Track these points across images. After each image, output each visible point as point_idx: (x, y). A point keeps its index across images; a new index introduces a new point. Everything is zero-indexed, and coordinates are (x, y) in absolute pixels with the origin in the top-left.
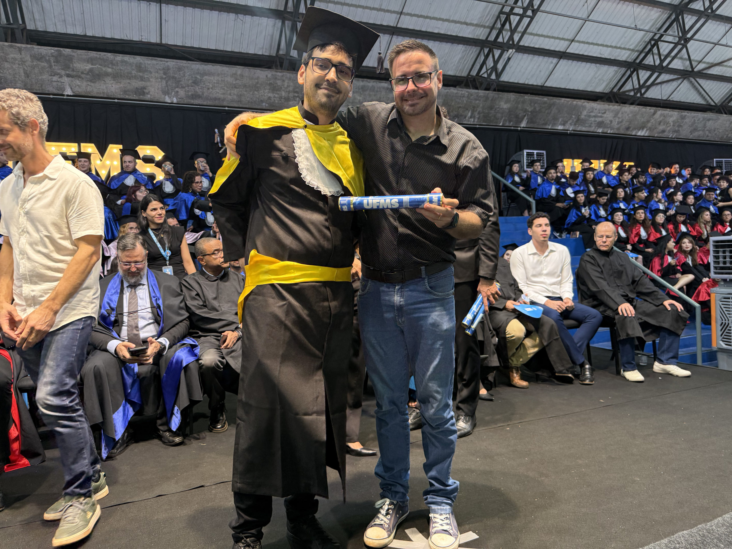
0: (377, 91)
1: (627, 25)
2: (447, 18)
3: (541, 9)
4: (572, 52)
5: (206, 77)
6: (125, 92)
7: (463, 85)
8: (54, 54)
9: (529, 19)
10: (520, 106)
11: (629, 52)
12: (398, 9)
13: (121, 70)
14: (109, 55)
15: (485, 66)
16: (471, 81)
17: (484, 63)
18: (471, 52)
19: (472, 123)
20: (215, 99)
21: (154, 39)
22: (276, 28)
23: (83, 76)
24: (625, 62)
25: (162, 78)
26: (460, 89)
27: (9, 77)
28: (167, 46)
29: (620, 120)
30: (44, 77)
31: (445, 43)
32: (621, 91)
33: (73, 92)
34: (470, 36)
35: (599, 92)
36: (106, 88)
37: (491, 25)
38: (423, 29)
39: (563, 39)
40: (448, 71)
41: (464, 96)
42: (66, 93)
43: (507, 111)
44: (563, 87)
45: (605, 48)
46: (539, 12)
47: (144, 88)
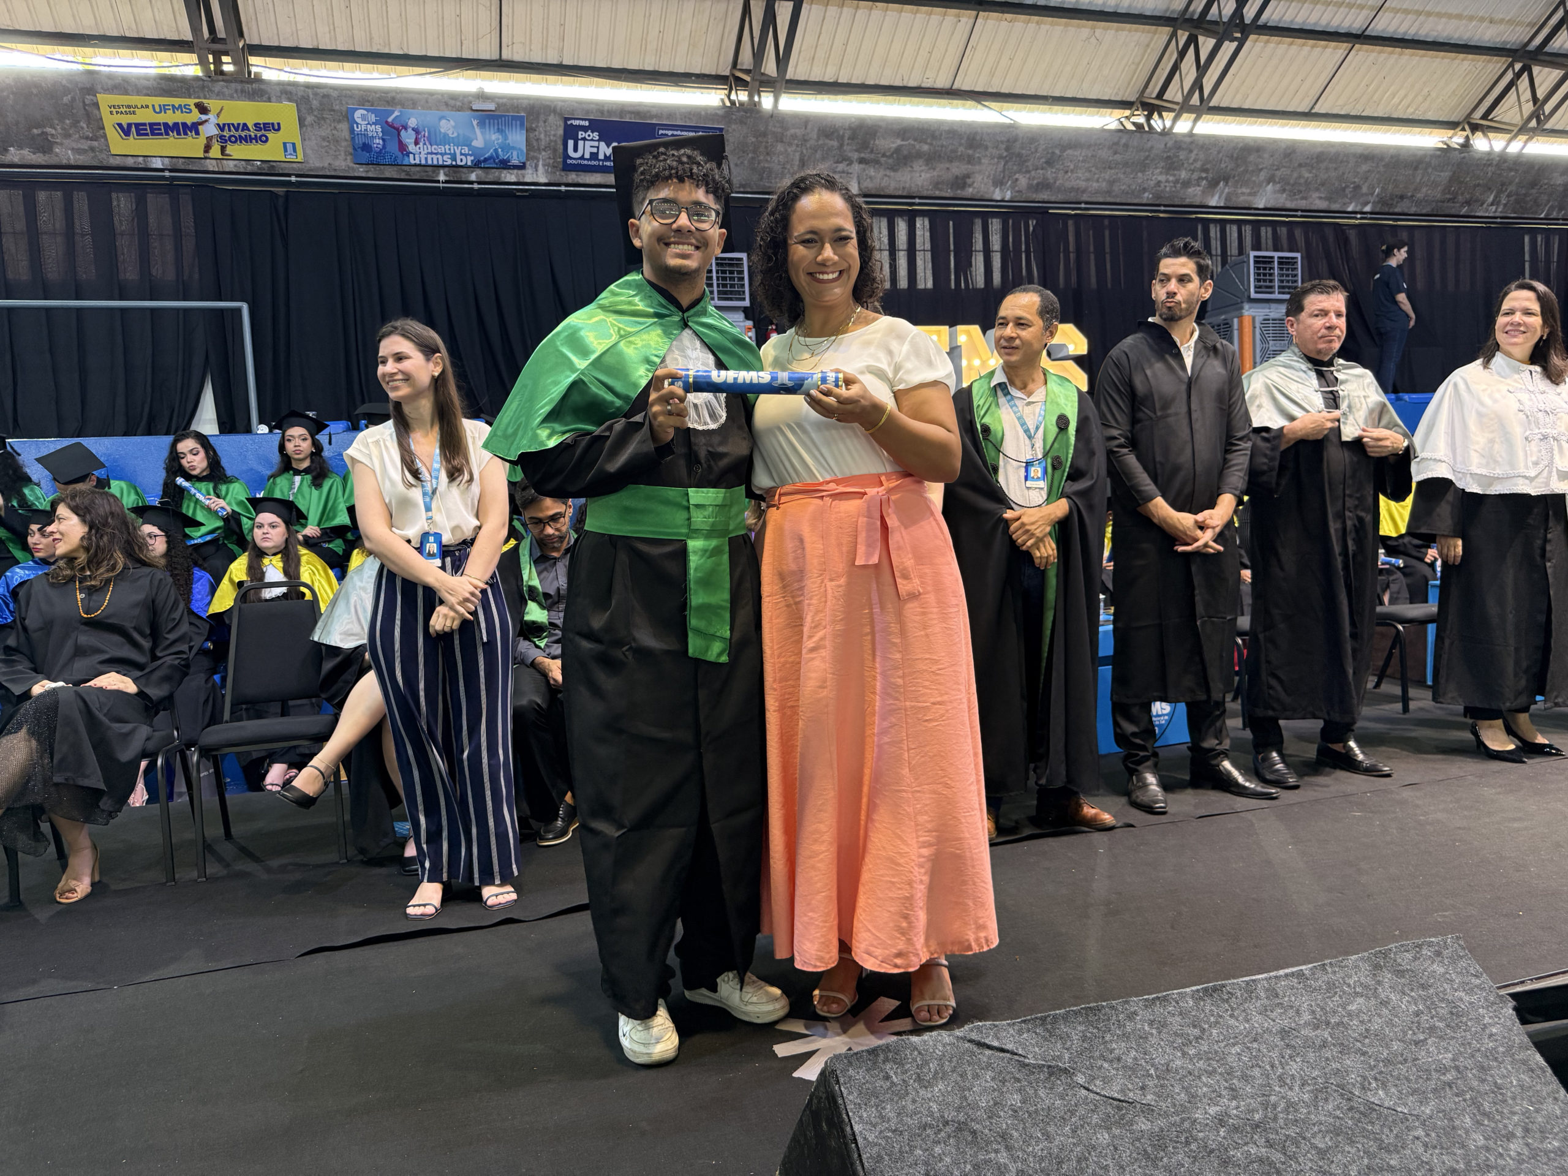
2: (1459, 12)
5: (1069, 152)
6: (937, 185)
13: (942, 146)
19: (1490, 215)
20: (1072, 189)
21: (942, 83)
23: (883, 160)
27: (777, 168)
34: (1492, 41)
36: (911, 178)
37: (1540, 20)
43: (1561, 189)
47: (968, 176)
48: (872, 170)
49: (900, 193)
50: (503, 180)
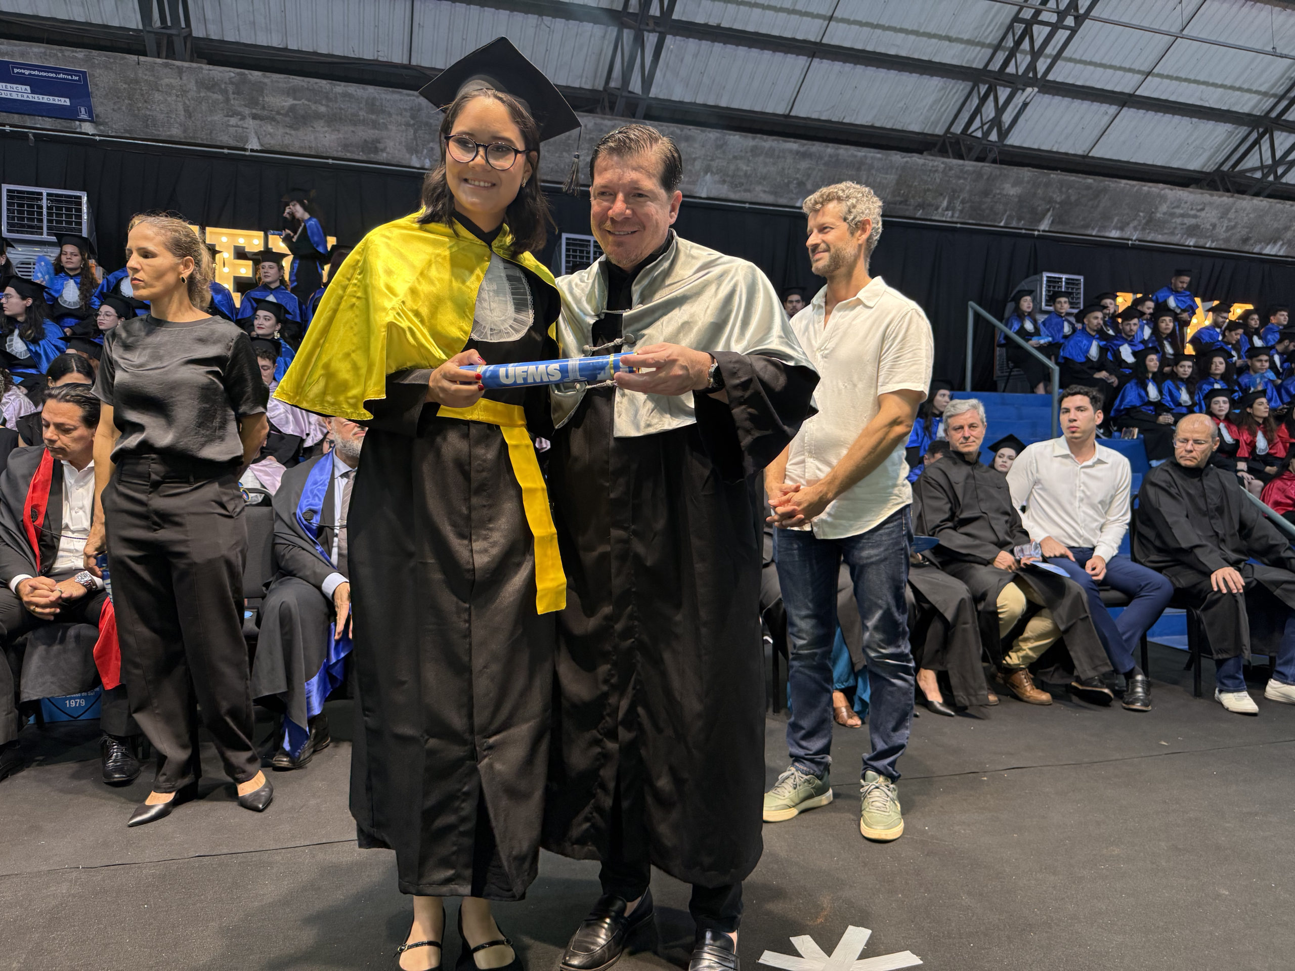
0: (778, 157)
1: (1258, 47)
2: (915, 28)
3: (1093, 13)
4: (1146, 94)
6: (346, 147)
7: (936, 150)
8: (234, 80)
9: (1068, 32)
10: (1040, 192)
11: (1257, 98)
12: (826, 11)
13: (341, 109)
14: (324, 83)
15: (979, 117)
16: (951, 143)
17: (978, 111)
18: (954, 91)
19: (948, 219)
21: (398, 57)
22: (606, 42)
23: (278, 117)
24: (1249, 115)
25: (407, 125)
26: (931, 158)
27: (161, 117)
28: (419, 69)
29: (1233, 224)
30: (216, 118)
31: (907, 74)
32: (1237, 169)
33: (262, 145)
34: (955, 62)
35: (1194, 171)
36: (316, 138)
37: (995, 42)
38: (870, 48)
39: (1130, 70)
40: (909, 124)
41: (936, 171)
42: (250, 147)
43: (1016, 200)
44: (1124, 158)
45: (1211, 88)
46: (1087, 20)
47: (378, 141)
48: (269, 127)
49: (307, 152)
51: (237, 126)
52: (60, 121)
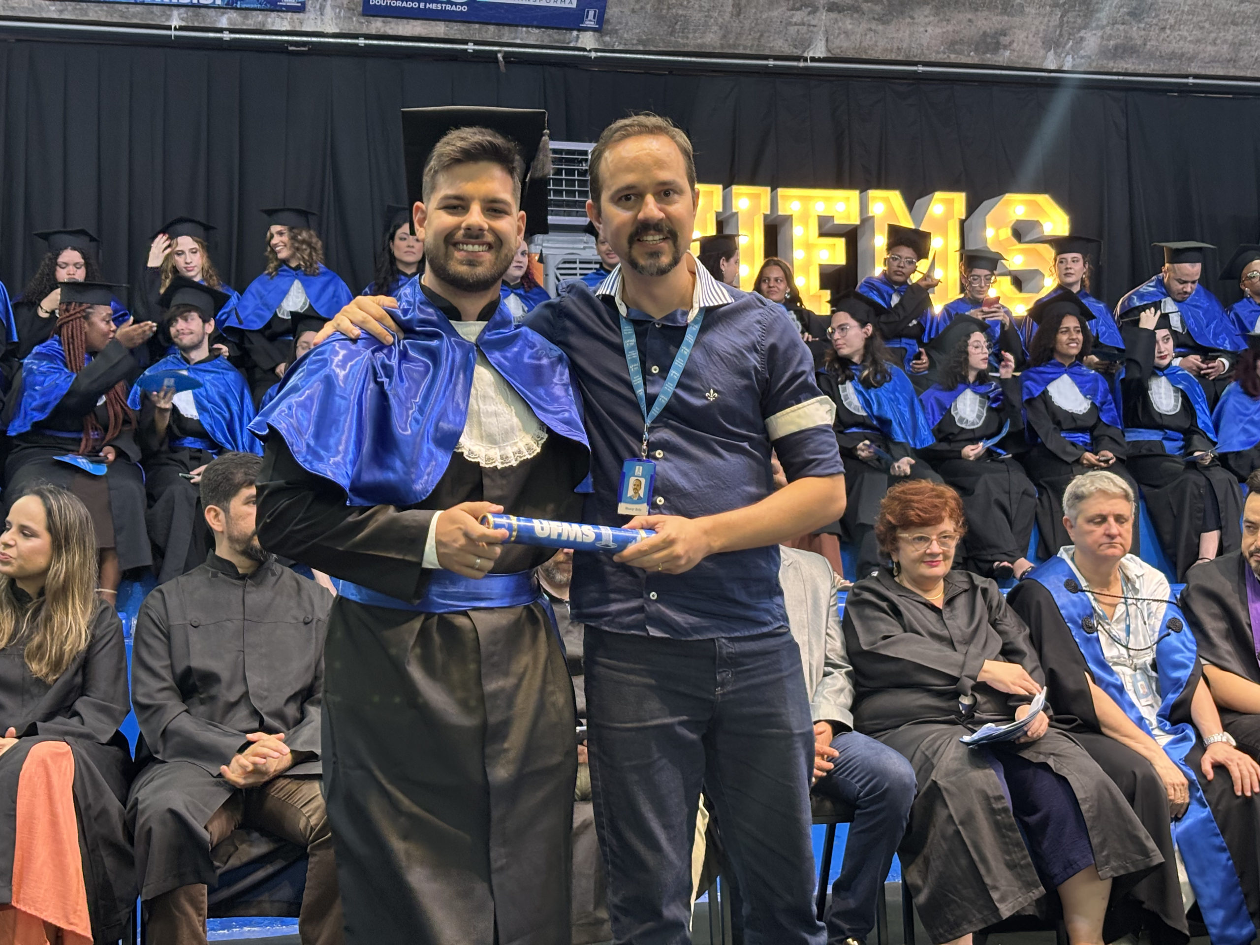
6: (952, 45)
20: (1172, 56)
30: (775, 14)
33: (829, 51)
36: (911, 34)
42: (810, 54)
47: (1003, 33)
48: (848, 21)
49: (893, 57)
50: (269, 27)
51: (803, 24)
52: (551, 32)
